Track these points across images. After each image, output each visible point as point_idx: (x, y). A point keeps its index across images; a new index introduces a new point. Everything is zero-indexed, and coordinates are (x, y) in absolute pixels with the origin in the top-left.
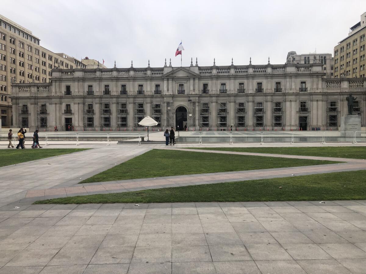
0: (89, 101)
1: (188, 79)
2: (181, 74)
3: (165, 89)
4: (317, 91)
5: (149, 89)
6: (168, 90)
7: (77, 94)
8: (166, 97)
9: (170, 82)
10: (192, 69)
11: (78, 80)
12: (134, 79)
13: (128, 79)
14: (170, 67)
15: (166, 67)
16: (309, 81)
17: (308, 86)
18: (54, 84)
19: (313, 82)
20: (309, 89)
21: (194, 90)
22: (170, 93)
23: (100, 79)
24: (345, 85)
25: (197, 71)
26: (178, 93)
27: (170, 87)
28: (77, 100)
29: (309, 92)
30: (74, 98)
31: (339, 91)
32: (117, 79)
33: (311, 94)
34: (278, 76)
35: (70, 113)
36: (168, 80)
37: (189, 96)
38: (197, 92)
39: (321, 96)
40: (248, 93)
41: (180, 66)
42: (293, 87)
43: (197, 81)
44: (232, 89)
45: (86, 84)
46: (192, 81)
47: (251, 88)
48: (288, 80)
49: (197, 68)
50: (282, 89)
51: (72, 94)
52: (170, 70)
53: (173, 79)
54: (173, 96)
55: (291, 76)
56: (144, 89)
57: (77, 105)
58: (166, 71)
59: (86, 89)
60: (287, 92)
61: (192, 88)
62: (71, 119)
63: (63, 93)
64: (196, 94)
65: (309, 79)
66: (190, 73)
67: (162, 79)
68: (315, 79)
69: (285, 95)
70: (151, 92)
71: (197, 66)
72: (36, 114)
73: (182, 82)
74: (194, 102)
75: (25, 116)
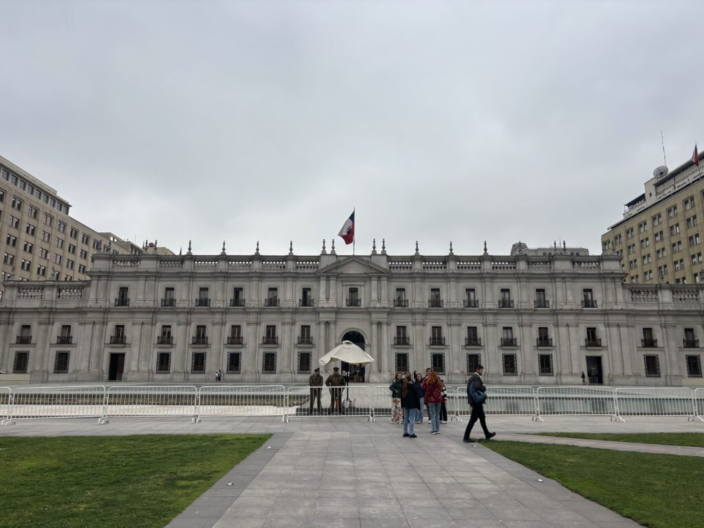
0: (164, 319)
1: (367, 278)
2: (353, 269)
3: (323, 296)
4: (615, 307)
5: (289, 296)
6: (328, 299)
7: (141, 304)
8: (322, 312)
9: (332, 282)
10: (374, 259)
11: (146, 277)
12: (261, 276)
13: (249, 276)
14: (333, 254)
15: (324, 254)
16: (597, 288)
17: (598, 296)
18: (94, 283)
19: (606, 289)
20: (599, 303)
21: (379, 300)
22: (332, 304)
23: (192, 276)
24: (666, 297)
25: (384, 264)
26: (347, 306)
27: (331, 293)
28: (140, 317)
29: (600, 308)
30: (133, 312)
31: (656, 308)
32: (227, 276)
33: (605, 313)
34: (540, 277)
35: (122, 343)
36: (328, 279)
37: (368, 311)
38: (385, 304)
39: (624, 318)
40: (483, 308)
41: (351, 254)
42: (570, 298)
43: (384, 283)
44: (453, 299)
45: (162, 285)
46: (374, 283)
47: (489, 298)
48: (559, 284)
49: (385, 258)
50: (548, 302)
51: (131, 305)
52: (333, 260)
53: (338, 277)
54: (338, 311)
55: (564, 277)
56: (280, 295)
57: (138, 328)
58: (324, 263)
59: (161, 295)
60: (559, 307)
61: (374, 296)
62: (123, 355)
63: (113, 301)
64: (384, 308)
65: (599, 284)
66: (371, 268)
67: (317, 277)
68: (610, 285)
69: (555, 313)
70: (294, 301)
71: (384, 254)
72: (48, 345)
73: (356, 284)
74: (379, 324)
75: (23, 348)
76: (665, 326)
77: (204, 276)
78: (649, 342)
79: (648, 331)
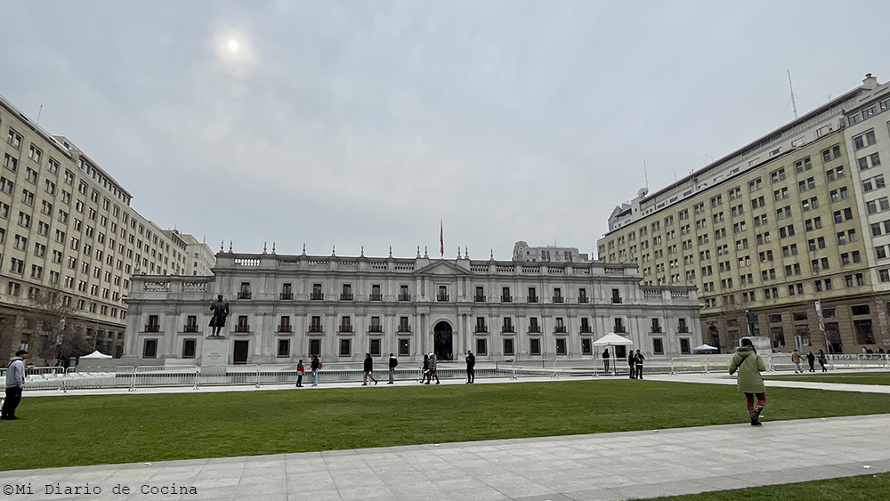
0: (284, 311)
1: (455, 278)
2: (442, 271)
3: (419, 293)
4: (634, 303)
5: (389, 293)
6: (423, 295)
7: (263, 298)
8: (419, 306)
9: (426, 282)
10: (459, 263)
11: (267, 274)
12: (367, 275)
13: (356, 275)
14: (426, 258)
15: (419, 258)
16: (622, 288)
17: (622, 295)
18: (218, 278)
19: (628, 290)
20: (623, 300)
21: (464, 296)
22: (427, 299)
23: (308, 274)
24: (667, 295)
25: (467, 267)
26: (438, 301)
27: (425, 291)
28: (262, 309)
29: (624, 303)
30: (255, 304)
31: (660, 304)
32: (338, 275)
33: (628, 307)
34: (582, 280)
35: (245, 331)
36: (423, 279)
37: (456, 305)
38: (468, 299)
39: (640, 311)
40: (542, 303)
42: (603, 296)
43: (468, 282)
44: (519, 296)
45: (281, 281)
46: (460, 282)
47: (546, 296)
48: (595, 285)
49: (468, 263)
50: (588, 299)
51: (253, 299)
52: (426, 263)
53: (431, 277)
54: (431, 305)
55: (599, 280)
56: (383, 292)
57: (260, 318)
58: (419, 266)
59: (280, 290)
60: (596, 303)
61: (460, 293)
62: (247, 342)
63: (236, 294)
64: (468, 303)
65: (623, 286)
66: (457, 270)
67: (413, 277)
68: (631, 286)
69: (593, 307)
70: (394, 297)
71: (467, 259)
72: (176, 333)
73: (444, 283)
74: (465, 315)
75: (151, 336)
76: (666, 317)
77: (317, 274)
78: (656, 329)
79: (655, 321)
